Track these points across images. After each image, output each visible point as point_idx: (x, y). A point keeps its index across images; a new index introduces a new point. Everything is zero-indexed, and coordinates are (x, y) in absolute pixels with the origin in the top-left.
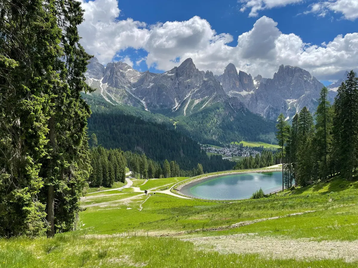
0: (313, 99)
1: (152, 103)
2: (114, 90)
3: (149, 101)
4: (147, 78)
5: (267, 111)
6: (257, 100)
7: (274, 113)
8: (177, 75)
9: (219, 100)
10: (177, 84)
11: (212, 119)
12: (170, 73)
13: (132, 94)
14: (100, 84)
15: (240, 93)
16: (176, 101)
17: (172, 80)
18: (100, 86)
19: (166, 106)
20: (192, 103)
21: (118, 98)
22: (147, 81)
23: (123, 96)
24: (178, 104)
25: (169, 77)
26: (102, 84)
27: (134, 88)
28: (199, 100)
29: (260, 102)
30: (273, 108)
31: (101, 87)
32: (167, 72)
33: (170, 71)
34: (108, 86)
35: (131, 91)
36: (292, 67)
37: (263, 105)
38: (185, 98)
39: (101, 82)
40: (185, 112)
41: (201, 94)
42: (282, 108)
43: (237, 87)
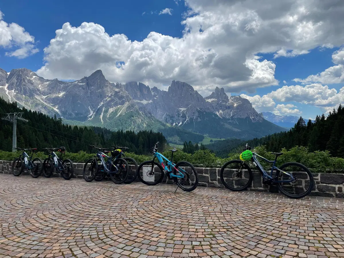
0: (198, 108)
1: (67, 111)
2: (23, 97)
3: (63, 109)
4: (57, 86)
5: (165, 117)
6: (156, 109)
7: (170, 119)
8: (88, 84)
9: (132, 109)
10: (89, 94)
11: (130, 126)
12: (81, 82)
13: (44, 102)
14: (5, 91)
15: (141, 102)
16: (90, 109)
17: (84, 89)
18: (6, 94)
19: (81, 114)
20: (106, 111)
21: (30, 106)
22: (57, 89)
23: (34, 104)
24: (92, 112)
25: (80, 86)
26: (8, 91)
27: (44, 95)
28: (112, 108)
29: (159, 110)
30: (169, 115)
31: (8, 95)
32: (77, 82)
33: (80, 80)
34: (15, 94)
35: (42, 99)
36: (181, 82)
37: (161, 113)
38: (99, 107)
39: (6, 89)
40: (102, 120)
41: (114, 103)
42: (176, 115)
43: (139, 96)
